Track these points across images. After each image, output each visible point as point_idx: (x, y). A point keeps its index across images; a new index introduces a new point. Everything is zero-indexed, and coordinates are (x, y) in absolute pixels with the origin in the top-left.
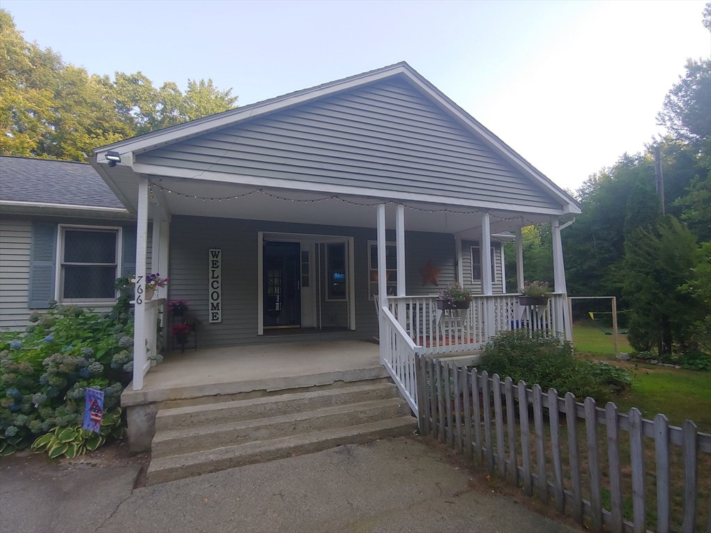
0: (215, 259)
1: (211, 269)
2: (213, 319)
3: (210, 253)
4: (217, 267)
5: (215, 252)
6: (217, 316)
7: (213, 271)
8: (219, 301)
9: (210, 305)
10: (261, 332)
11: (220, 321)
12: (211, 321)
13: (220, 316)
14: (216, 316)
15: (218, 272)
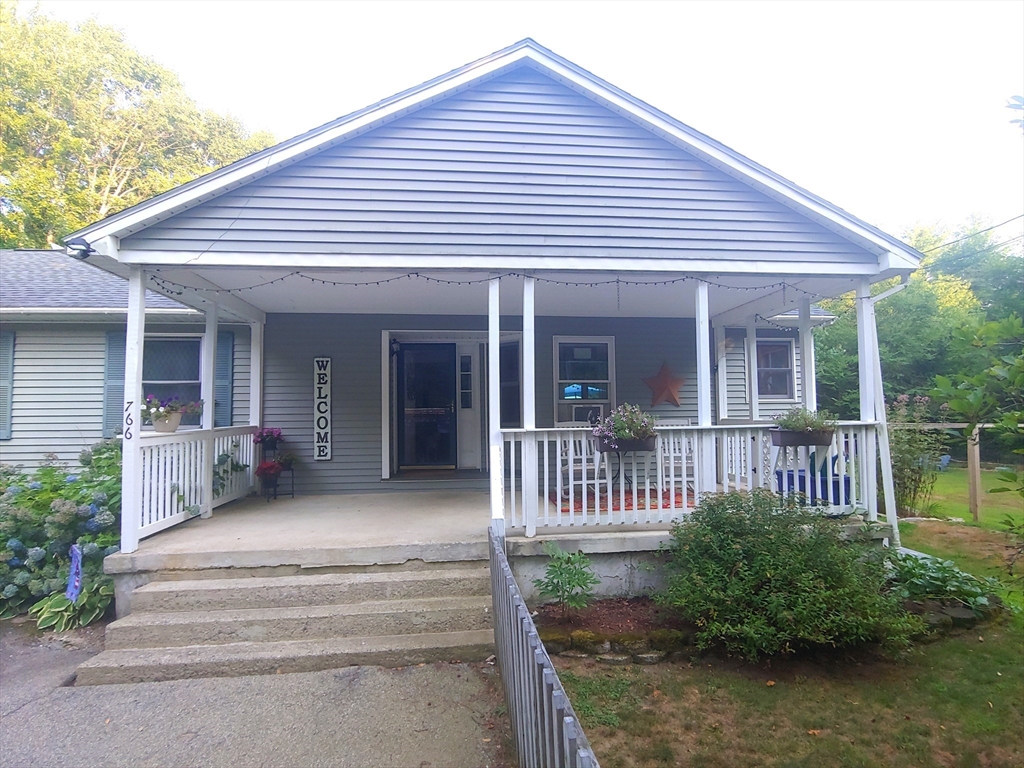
0: (322, 371)
1: (316, 386)
2: (320, 455)
3: (316, 364)
4: (325, 383)
5: (322, 362)
6: (326, 451)
7: (320, 388)
8: (328, 429)
9: (316, 436)
10: (386, 474)
11: (329, 457)
12: (316, 458)
13: (328, 450)
14: (323, 451)
15: (326, 390)
